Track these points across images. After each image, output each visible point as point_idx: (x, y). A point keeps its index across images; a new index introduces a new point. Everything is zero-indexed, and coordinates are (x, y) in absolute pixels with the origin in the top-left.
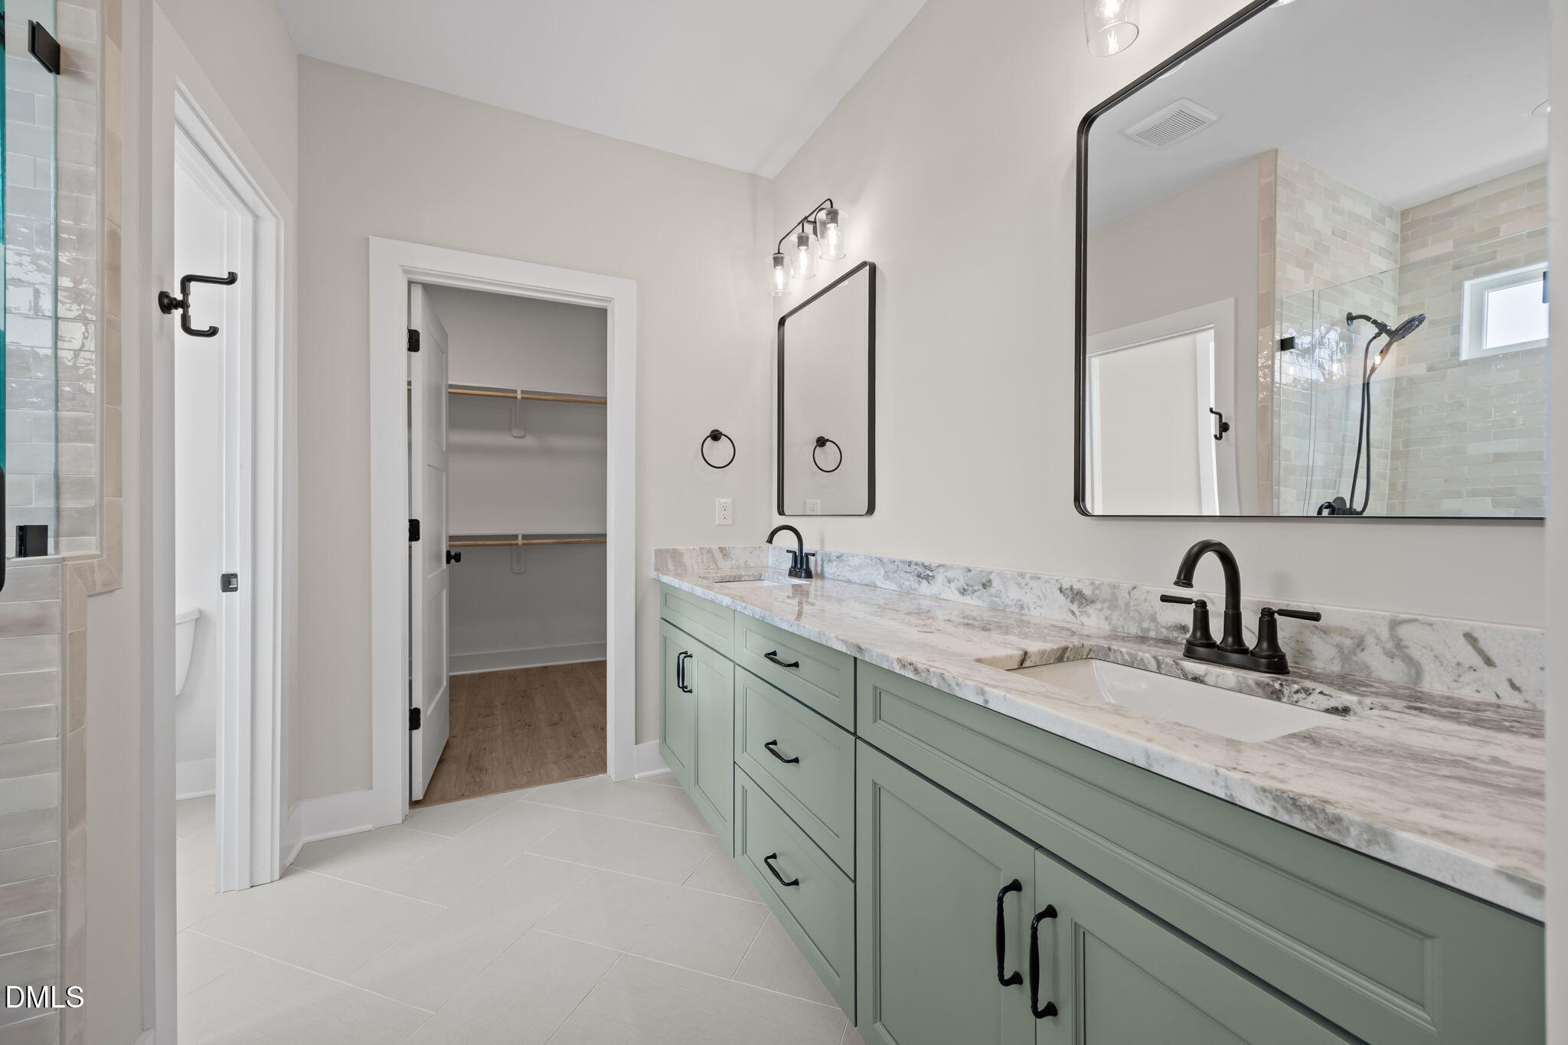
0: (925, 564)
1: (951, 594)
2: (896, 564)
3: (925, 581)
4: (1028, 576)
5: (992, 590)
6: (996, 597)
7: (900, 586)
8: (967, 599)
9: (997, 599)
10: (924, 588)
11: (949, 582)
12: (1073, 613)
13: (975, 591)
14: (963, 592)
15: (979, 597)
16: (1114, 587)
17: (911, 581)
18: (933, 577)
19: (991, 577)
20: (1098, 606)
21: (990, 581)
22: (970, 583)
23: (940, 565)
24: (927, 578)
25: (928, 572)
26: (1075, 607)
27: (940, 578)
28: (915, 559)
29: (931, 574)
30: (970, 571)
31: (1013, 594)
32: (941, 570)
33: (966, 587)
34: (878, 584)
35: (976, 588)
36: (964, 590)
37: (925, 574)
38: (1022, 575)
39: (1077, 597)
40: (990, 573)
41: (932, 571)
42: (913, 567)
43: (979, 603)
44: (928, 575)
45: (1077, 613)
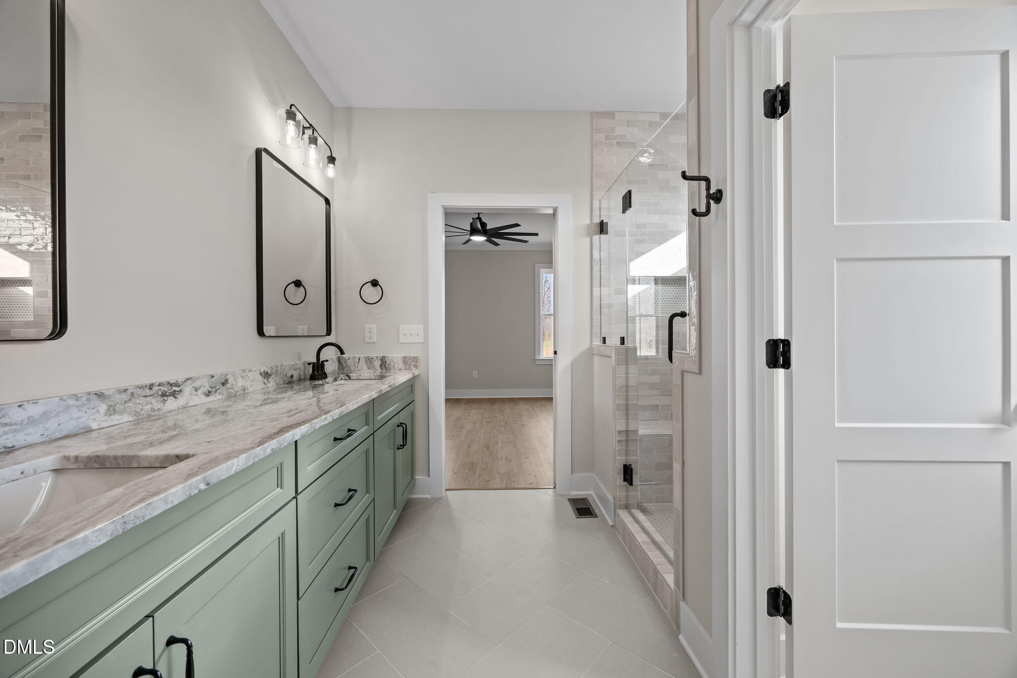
0: (171, 382)
1: (200, 399)
2: (129, 392)
3: (172, 398)
4: (247, 372)
5: (228, 385)
6: (230, 389)
7: (137, 414)
8: (212, 398)
9: (231, 390)
10: (171, 404)
11: (196, 390)
12: (265, 383)
13: (217, 390)
14: (208, 394)
15: (219, 393)
16: (277, 367)
17: (156, 403)
18: (181, 391)
19: (228, 377)
20: (273, 376)
21: (227, 380)
22: (213, 386)
23: (187, 379)
24: (174, 394)
25: (175, 388)
26: (265, 381)
27: (188, 389)
28: (156, 380)
29: (177, 389)
30: (213, 377)
31: (241, 383)
32: (189, 382)
33: (210, 389)
34: (94, 426)
35: (218, 387)
36: (209, 392)
37: (171, 390)
38: (244, 371)
39: (266, 375)
40: (227, 375)
41: (179, 387)
42: (155, 389)
43: (220, 397)
44: (175, 391)
45: (266, 383)
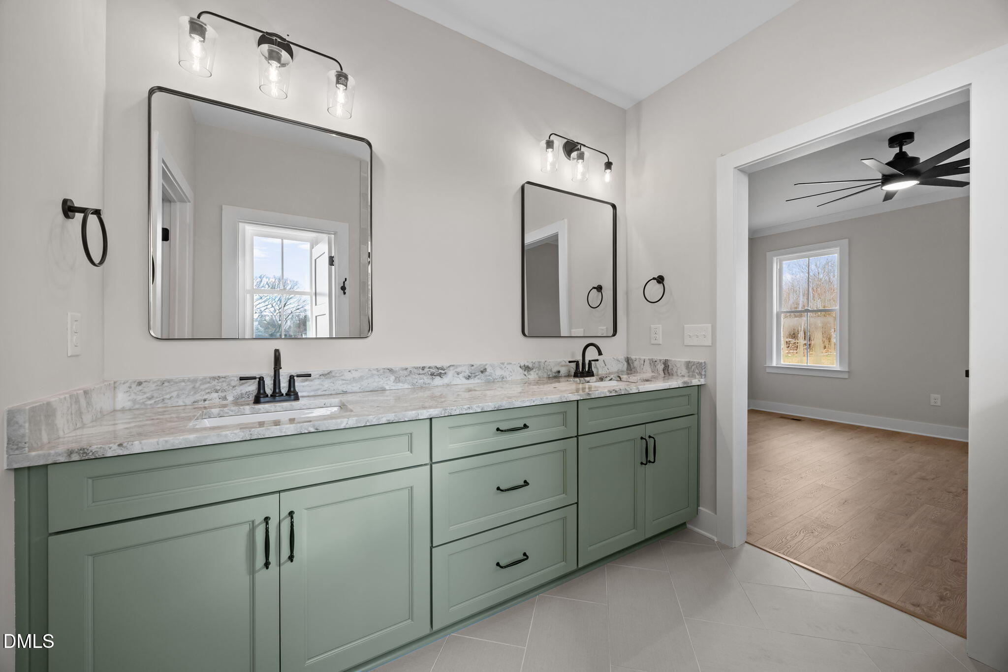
0: (438, 366)
1: (461, 381)
2: (409, 370)
3: (438, 377)
4: (505, 364)
5: (487, 373)
6: (489, 376)
7: (413, 384)
8: (471, 381)
9: (490, 377)
10: (438, 381)
11: (458, 374)
12: (525, 375)
13: (477, 376)
14: (469, 378)
15: (478, 379)
16: (539, 362)
17: (427, 379)
18: (445, 373)
19: (486, 367)
20: (534, 370)
21: (485, 369)
22: (473, 372)
23: (451, 366)
24: (440, 375)
25: (440, 371)
26: (526, 373)
27: (451, 373)
28: (427, 365)
29: (443, 372)
30: (473, 366)
31: (499, 373)
32: (452, 368)
33: (470, 375)
34: (387, 387)
35: (477, 374)
36: (469, 376)
37: (439, 372)
38: (503, 364)
39: (527, 368)
40: (486, 365)
41: (444, 370)
42: (426, 370)
43: (479, 381)
44: (441, 373)
45: (527, 375)
